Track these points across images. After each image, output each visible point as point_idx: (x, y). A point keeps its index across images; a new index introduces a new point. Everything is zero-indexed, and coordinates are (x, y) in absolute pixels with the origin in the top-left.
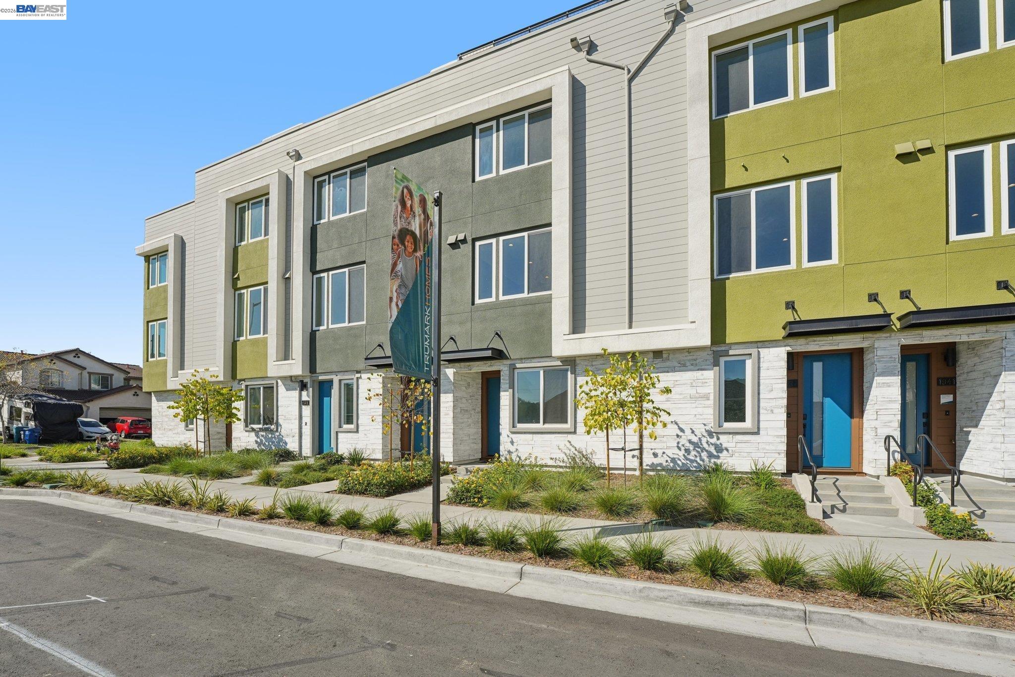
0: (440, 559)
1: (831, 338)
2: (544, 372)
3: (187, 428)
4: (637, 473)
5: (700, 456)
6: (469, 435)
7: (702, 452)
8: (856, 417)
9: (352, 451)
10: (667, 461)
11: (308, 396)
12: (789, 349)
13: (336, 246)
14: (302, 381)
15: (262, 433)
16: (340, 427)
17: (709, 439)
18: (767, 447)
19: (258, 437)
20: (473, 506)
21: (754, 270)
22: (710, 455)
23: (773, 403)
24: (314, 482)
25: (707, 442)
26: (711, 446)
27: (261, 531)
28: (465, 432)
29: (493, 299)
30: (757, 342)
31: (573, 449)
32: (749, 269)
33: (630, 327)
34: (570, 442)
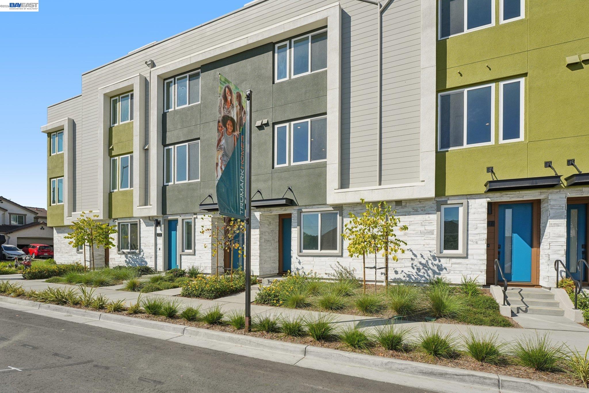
0: (250, 341)
1: (518, 192)
2: (321, 215)
3: (78, 252)
4: (384, 284)
5: (427, 273)
6: (270, 257)
7: (429, 270)
8: (535, 247)
9: (191, 268)
10: (404, 277)
11: (161, 230)
12: (489, 200)
13: (180, 127)
14: (157, 220)
15: (130, 256)
16: (183, 251)
17: (433, 261)
18: (473, 267)
19: (127, 258)
20: (273, 305)
21: (465, 146)
22: (434, 273)
23: (477, 237)
24: (165, 289)
25: (432, 263)
26: (434, 266)
27: (129, 322)
28: (268, 256)
29: (287, 165)
30: (467, 195)
31: (341, 268)
32: (462, 145)
33: (380, 184)
34: (338, 263)
